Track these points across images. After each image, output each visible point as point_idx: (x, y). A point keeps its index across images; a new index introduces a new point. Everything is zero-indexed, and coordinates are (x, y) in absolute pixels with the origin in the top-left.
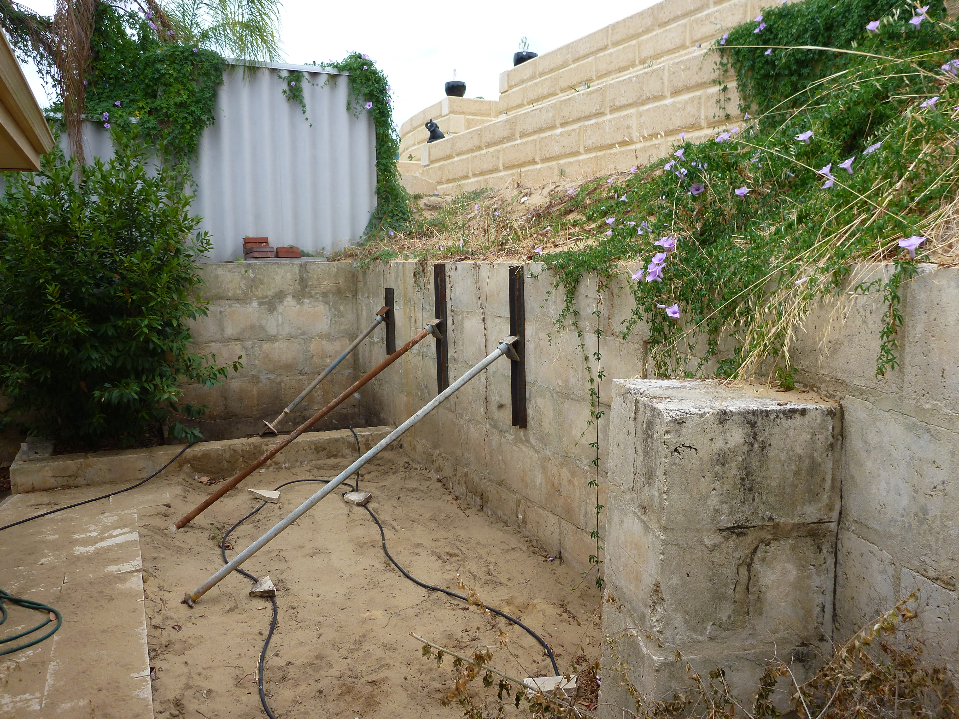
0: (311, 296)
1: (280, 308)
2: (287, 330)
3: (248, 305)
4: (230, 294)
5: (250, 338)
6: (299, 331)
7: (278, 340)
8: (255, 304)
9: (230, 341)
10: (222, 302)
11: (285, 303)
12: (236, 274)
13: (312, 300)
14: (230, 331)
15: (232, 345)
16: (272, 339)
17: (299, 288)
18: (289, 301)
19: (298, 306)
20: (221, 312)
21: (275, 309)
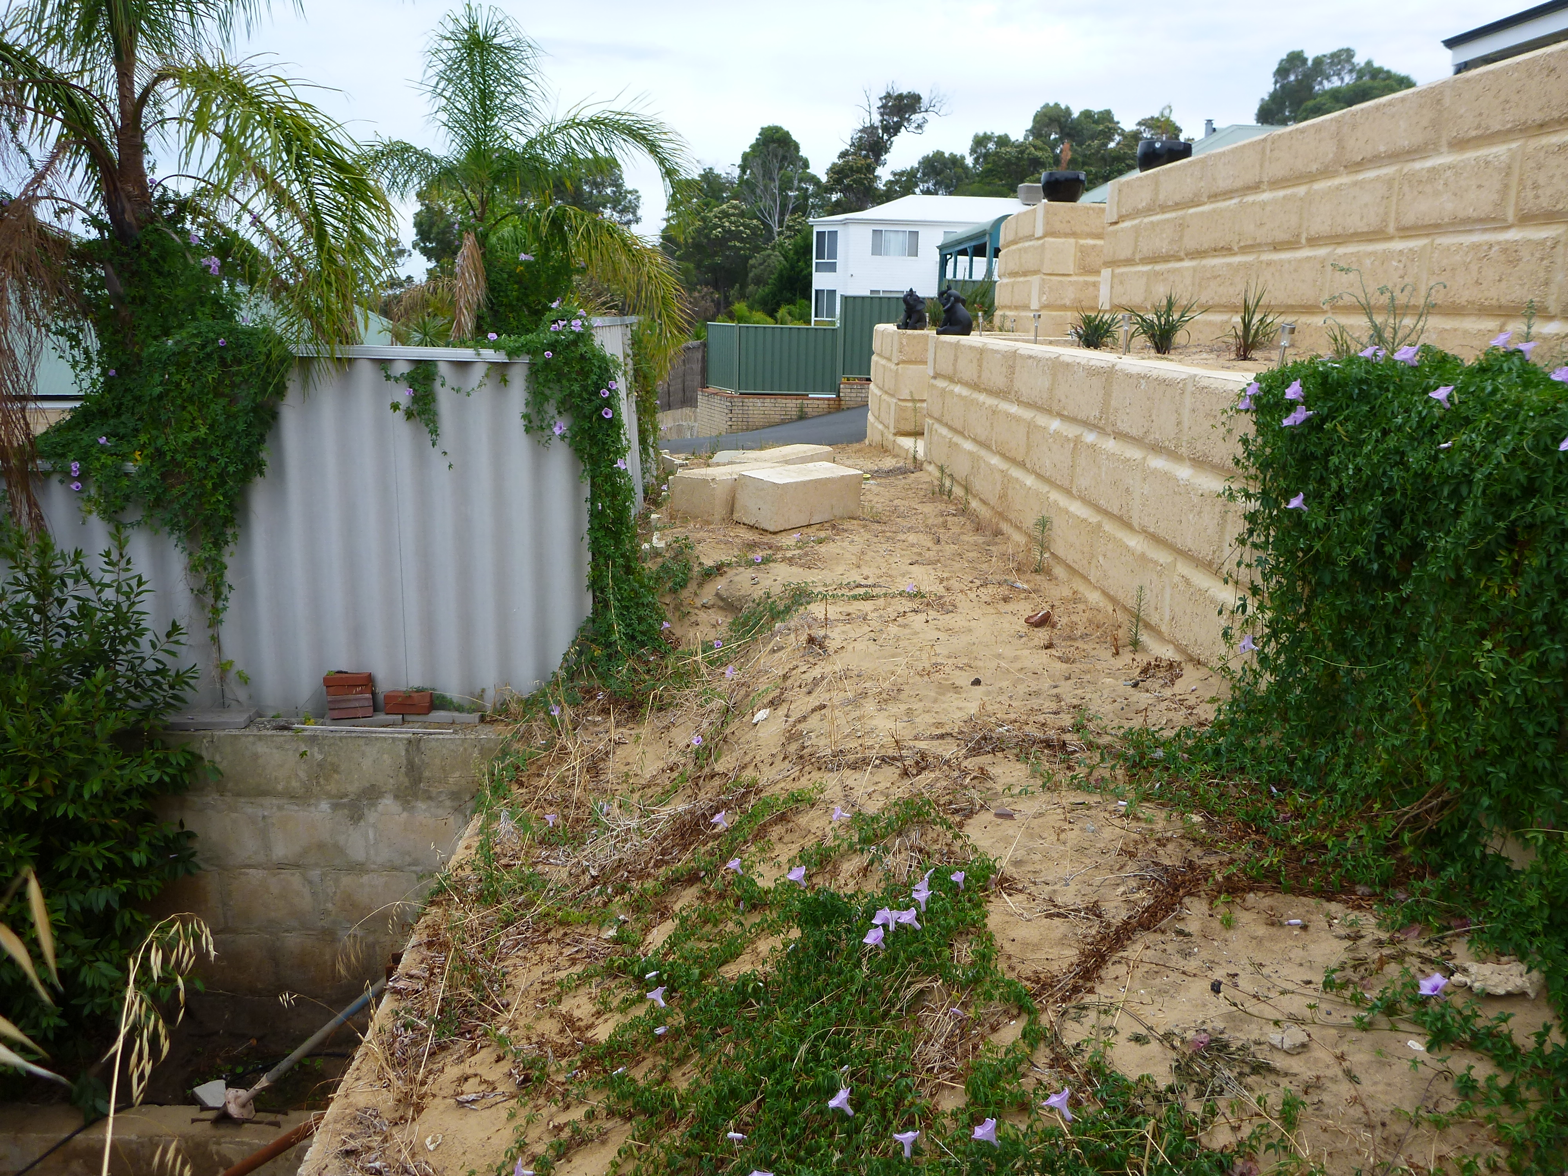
0: (430, 798)
1: (372, 817)
2: (384, 855)
3: (313, 809)
4: (280, 787)
5: (317, 865)
6: (408, 859)
7: (367, 872)
8: (325, 806)
9: (281, 866)
10: (267, 801)
11: (380, 808)
12: (291, 753)
13: (433, 804)
14: (281, 851)
15: (286, 874)
16: (358, 868)
17: (406, 782)
18: (388, 803)
19: (405, 815)
20: (264, 817)
21: (361, 817)
